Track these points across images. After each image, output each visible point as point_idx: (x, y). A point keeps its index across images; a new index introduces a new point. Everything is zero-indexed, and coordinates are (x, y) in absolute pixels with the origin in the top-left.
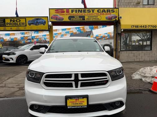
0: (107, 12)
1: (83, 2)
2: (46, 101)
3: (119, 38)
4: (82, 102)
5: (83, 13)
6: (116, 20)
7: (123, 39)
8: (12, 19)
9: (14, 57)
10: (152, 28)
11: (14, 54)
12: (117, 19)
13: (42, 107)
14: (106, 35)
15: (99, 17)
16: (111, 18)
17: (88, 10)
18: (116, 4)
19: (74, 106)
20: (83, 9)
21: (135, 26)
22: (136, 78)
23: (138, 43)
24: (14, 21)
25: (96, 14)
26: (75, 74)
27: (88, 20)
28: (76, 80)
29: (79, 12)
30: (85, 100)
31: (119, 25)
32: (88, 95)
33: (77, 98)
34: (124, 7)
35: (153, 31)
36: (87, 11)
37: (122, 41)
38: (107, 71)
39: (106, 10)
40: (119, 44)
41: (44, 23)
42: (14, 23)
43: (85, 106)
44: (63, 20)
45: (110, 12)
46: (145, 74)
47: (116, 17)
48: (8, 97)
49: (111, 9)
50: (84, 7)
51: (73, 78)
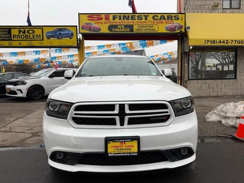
0: (168, 19)
1: (131, 4)
2: (75, 146)
3: (186, 60)
4: (130, 146)
5: (130, 20)
6: (181, 31)
7: (192, 63)
8: (21, 29)
9: (24, 88)
10: (237, 44)
11: (24, 83)
12: (183, 30)
13: (70, 156)
14: (166, 57)
15: (155, 27)
16: (174, 29)
17: (138, 16)
18: (181, 6)
19: (119, 154)
20: (130, 15)
21: (211, 41)
22: (212, 120)
23: (215, 68)
24: (24, 33)
25: (150, 22)
26: (120, 105)
27: (138, 32)
28: (122, 114)
29: (124, 19)
30: (135, 143)
31: (186, 39)
32: (139, 136)
33: (123, 141)
34: (194, 12)
35: (238, 50)
36: (136, 18)
37: (190, 66)
38: (168, 102)
39: (166, 16)
40: (186, 69)
41: (71, 36)
42: (24, 35)
43: (134, 153)
44: (100, 32)
45: (172, 19)
46: (225, 114)
47: (181, 27)
48: (15, 147)
49: (173, 15)
50: (132, 12)
51: (116, 111)
